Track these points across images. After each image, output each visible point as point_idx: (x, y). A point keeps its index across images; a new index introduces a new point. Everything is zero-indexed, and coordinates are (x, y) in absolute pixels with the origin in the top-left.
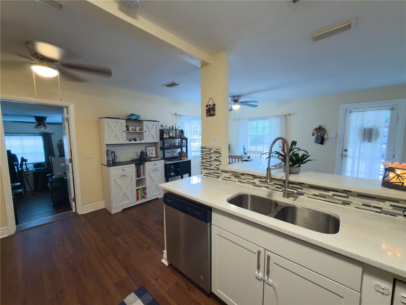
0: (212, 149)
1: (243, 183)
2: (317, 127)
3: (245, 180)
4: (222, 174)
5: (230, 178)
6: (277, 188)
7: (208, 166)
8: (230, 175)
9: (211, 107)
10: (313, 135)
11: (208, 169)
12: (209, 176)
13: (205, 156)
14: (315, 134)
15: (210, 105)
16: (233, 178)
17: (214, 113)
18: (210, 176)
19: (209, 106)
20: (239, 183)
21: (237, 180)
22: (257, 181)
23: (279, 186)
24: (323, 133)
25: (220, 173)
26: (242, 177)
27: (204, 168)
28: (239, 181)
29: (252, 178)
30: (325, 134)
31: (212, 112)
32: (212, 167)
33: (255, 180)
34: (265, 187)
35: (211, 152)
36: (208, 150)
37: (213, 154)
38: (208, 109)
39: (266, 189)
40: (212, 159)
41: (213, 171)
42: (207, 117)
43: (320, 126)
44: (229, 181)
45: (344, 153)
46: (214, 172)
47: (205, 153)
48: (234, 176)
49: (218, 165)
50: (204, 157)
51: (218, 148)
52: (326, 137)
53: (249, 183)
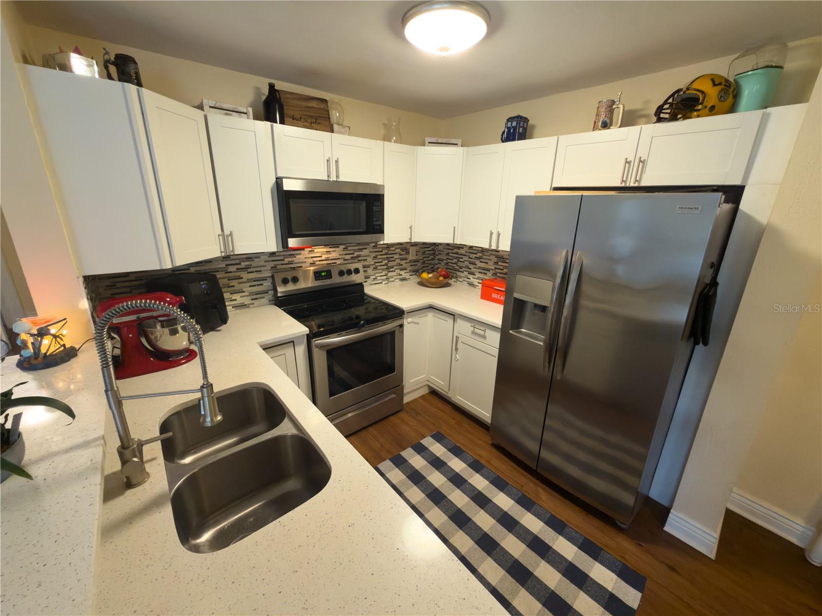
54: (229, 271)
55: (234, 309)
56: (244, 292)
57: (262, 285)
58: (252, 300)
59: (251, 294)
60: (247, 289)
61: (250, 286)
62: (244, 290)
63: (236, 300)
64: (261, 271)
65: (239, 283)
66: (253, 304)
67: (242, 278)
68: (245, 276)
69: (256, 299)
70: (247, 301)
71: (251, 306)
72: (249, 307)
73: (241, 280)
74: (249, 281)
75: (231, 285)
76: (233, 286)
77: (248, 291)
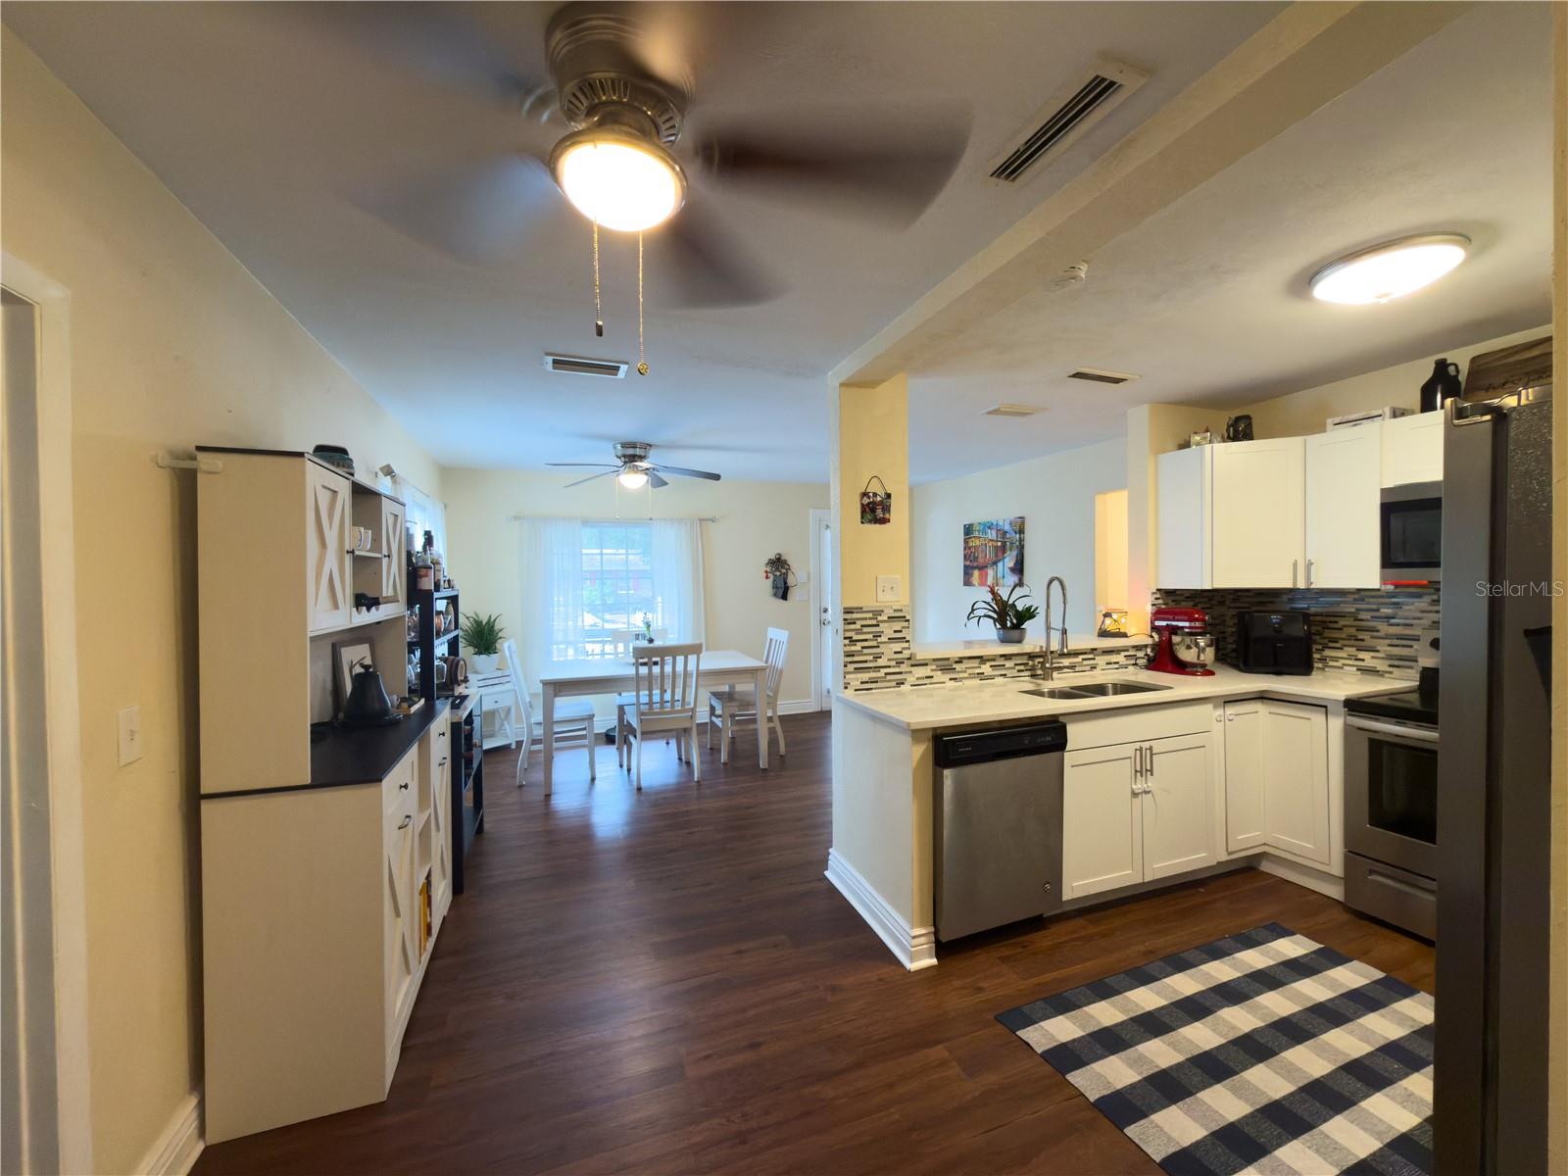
0: (882, 611)
1: (961, 679)
2: (773, 557)
3: (965, 672)
4: (911, 672)
5: (932, 677)
6: (1019, 671)
7: (871, 661)
8: (932, 670)
9: (879, 499)
10: (767, 577)
11: (871, 668)
12: (871, 689)
13: (857, 634)
14: (769, 575)
15: (875, 495)
16: (939, 676)
17: (887, 516)
18: (875, 689)
19: (871, 495)
20: (952, 682)
21: (946, 677)
22: (986, 669)
23: (1022, 668)
24: (784, 571)
25: (906, 673)
26: (958, 667)
27: (855, 669)
28: (951, 679)
29: (976, 665)
30: (790, 572)
31: (879, 513)
32: (881, 662)
33: (982, 666)
34: (1001, 675)
35: (880, 618)
36: (871, 615)
37: (886, 625)
38: (869, 503)
39: (1001, 679)
40: (884, 639)
41: (884, 671)
42: (862, 523)
43: (779, 554)
44: (929, 686)
45: (824, 616)
46: (886, 674)
47: (857, 626)
48: (941, 670)
49: (901, 652)
50: (855, 638)
51: (900, 608)
52: (791, 581)
53: (972, 676)
54: (1360, 617)
55: (1359, 673)
56: (1378, 651)
57: (1412, 647)
58: (1390, 666)
59: (1390, 657)
60: (1384, 647)
61: (1390, 645)
62: (1378, 648)
63: (1363, 660)
64: (1412, 625)
65: (1372, 637)
66: (1391, 673)
67: (1378, 631)
68: (1384, 628)
69: (1398, 667)
70: (1381, 666)
71: (1387, 675)
72: (1382, 676)
73: (1375, 634)
74: (1387, 637)
75: (1360, 637)
76: (1362, 640)
77: (1385, 651)
